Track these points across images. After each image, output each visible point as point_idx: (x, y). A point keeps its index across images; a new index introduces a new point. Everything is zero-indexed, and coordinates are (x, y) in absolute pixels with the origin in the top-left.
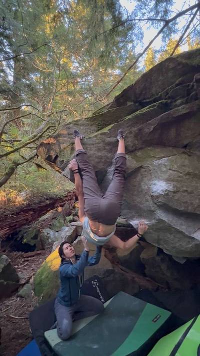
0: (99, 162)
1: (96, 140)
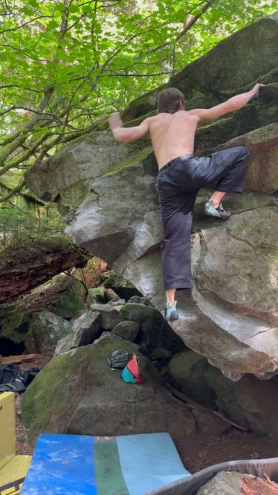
0: (122, 218)
1: (119, 180)
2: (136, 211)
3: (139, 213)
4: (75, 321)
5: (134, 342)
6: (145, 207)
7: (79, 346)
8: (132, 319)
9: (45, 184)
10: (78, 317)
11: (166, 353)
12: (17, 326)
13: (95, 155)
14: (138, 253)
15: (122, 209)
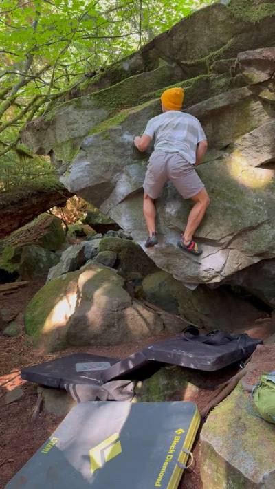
0: (106, 171)
1: (103, 140)
2: (117, 165)
3: (119, 167)
4: (63, 252)
5: (113, 267)
6: (123, 162)
7: (69, 272)
8: (111, 250)
9: (39, 141)
10: (66, 249)
11: (139, 275)
12: (10, 258)
13: (81, 118)
14: (120, 198)
15: (106, 163)
